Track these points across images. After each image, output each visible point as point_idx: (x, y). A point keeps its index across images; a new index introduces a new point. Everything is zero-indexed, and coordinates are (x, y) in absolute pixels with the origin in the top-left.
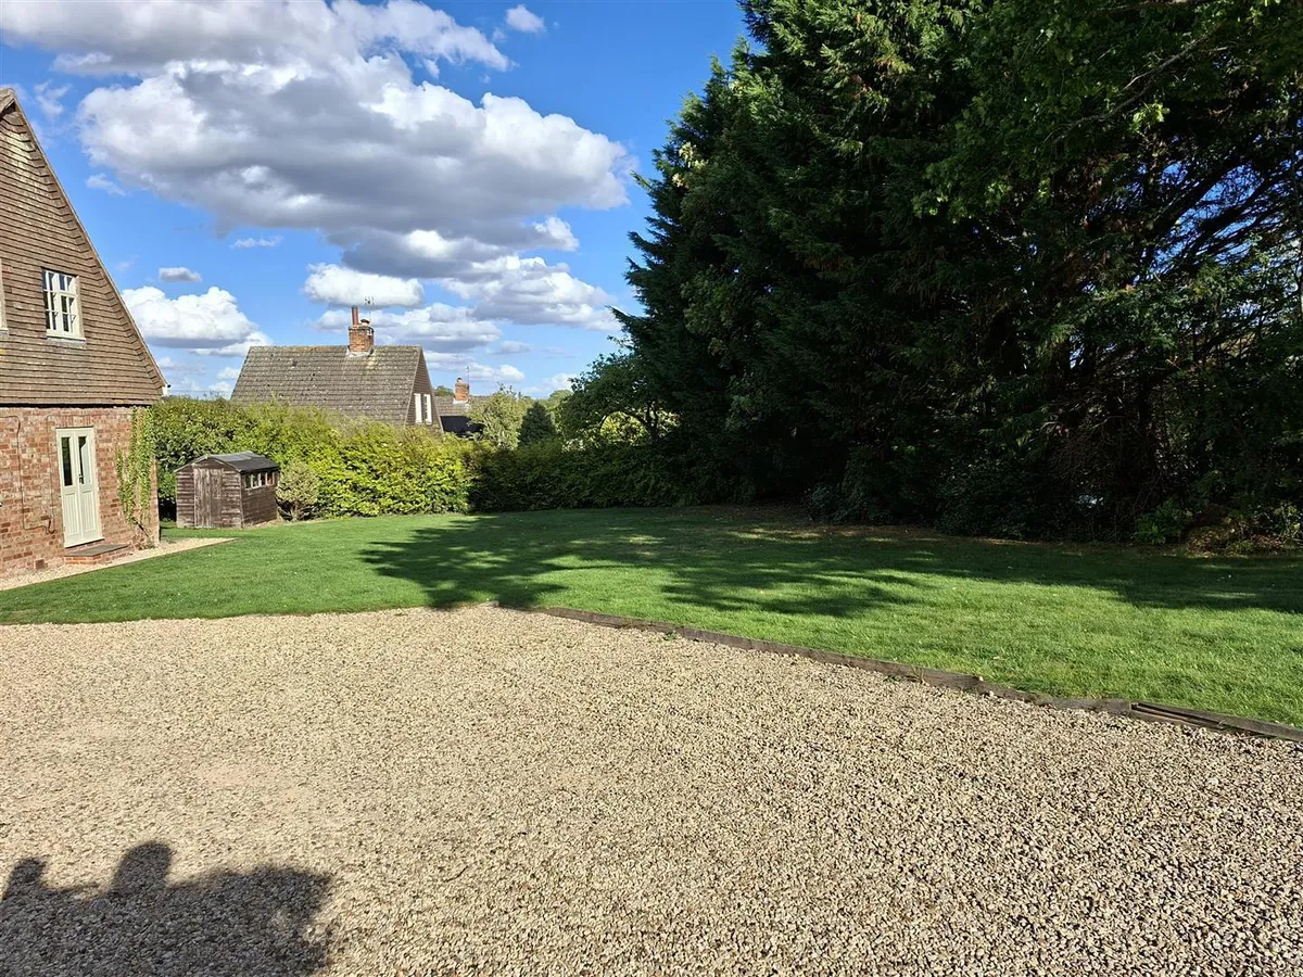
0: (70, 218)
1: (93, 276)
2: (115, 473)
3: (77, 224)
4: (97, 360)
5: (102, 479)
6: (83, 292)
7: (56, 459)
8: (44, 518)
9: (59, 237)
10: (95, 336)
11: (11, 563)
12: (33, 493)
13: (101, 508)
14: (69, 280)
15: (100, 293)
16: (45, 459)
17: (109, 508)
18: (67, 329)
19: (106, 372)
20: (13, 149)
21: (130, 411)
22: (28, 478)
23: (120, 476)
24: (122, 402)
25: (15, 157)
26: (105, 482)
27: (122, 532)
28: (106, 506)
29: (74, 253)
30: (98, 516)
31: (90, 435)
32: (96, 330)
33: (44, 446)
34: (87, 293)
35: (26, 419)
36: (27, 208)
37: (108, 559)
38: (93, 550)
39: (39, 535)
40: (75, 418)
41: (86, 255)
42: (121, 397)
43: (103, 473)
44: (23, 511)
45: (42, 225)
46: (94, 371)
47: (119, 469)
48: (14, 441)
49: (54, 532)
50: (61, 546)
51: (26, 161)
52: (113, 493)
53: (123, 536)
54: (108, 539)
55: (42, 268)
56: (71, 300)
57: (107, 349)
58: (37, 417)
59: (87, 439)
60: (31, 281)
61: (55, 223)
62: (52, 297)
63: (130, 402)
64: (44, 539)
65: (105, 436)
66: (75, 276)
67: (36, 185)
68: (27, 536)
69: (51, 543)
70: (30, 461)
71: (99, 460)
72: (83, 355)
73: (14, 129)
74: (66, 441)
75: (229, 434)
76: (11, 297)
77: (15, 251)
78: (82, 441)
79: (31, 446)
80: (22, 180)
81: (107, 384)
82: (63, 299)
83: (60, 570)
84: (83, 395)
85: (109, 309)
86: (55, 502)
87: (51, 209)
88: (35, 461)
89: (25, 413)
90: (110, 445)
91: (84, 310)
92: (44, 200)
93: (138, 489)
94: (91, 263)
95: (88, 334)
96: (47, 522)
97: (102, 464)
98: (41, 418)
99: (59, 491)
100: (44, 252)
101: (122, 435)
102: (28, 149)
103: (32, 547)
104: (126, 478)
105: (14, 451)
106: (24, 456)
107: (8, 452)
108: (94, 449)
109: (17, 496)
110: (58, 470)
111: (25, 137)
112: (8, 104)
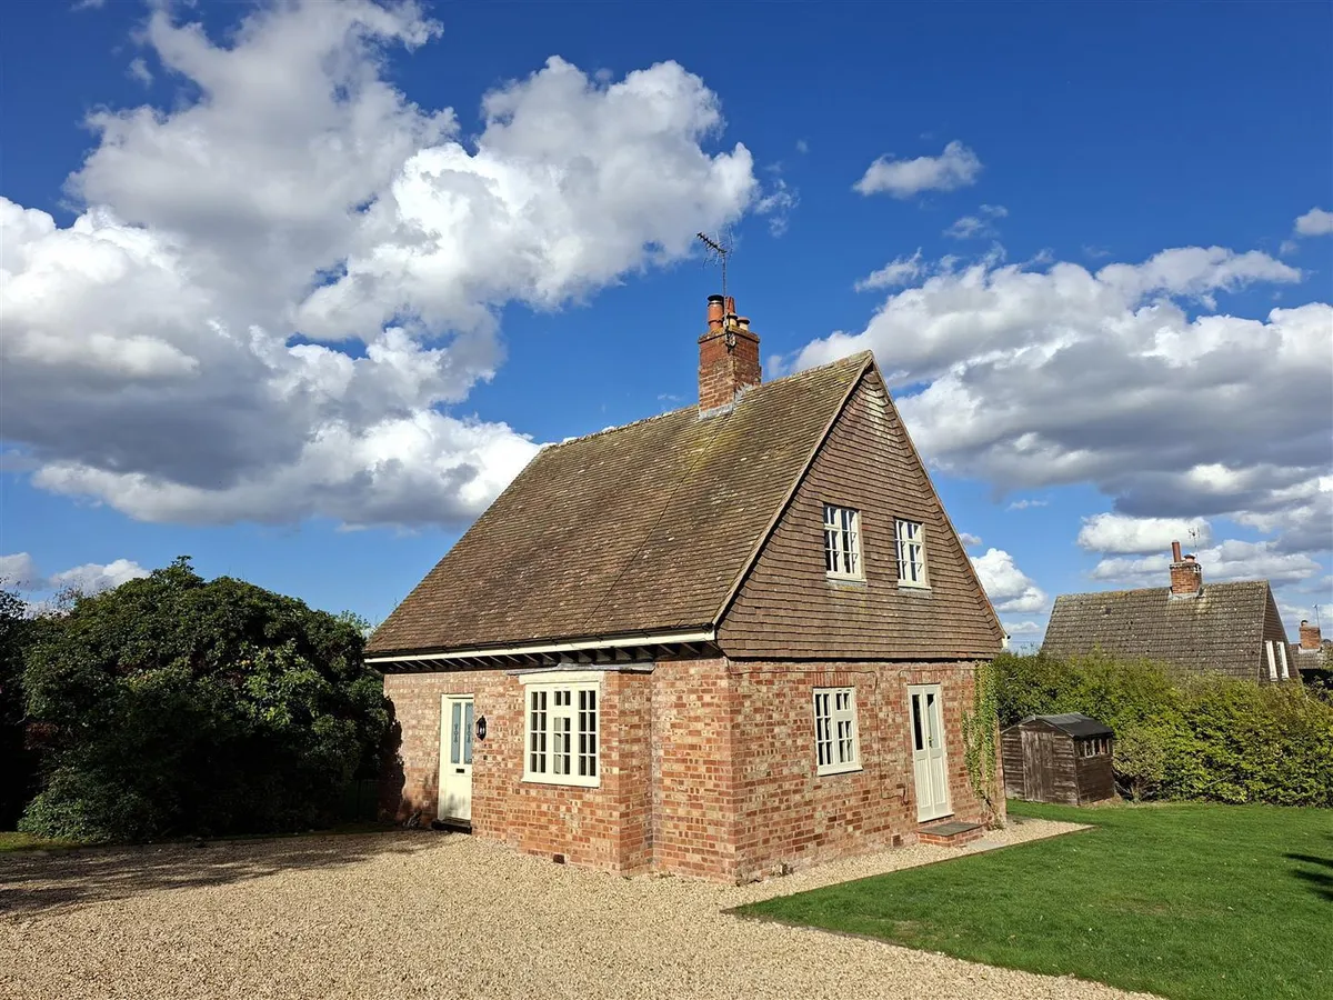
0: (916, 466)
1: (936, 522)
2: (962, 736)
3: (923, 471)
4: (943, 610)
5: (949, 743)
6: (928, 539)
7: (908, 719)
8: (899, 786)
9: (907, 485)
10: (939, 584)
11: (876, 835)
12: (889, 757)
13: (950, 777)
14: (916, 528)
15: (942, 540)
16: (899, 720)
17: (957, 778)
18: (914, 579)
19: (950, 623)
20: (871, 406)
21: (973, 665)
22: (884, 739)
23: (966, 740)
24: (965, 656)
25: (873, 413)
26: (952, 746)
27: (970, 807)
28: (955, 775)
29: (920, 501)
30: (947, 786)
31: (937, 692)
32: (940, 578)
33: (894, 703)
34: (931, 540)
35: (882, 674)
36: (882, 460)
37: (961, 842)
38: (948, 830)
39: (896, 805)
40: (924, 673)
41: (930, 502)
42: (963, 652)
43: (951, 737)
44: (882, 777)
45: (894, 475)
46: (939, 622)
47: (965, 731)
49: (908, 804)
50: (915, 820)
51: (881, 416)
52: (961, 760)
53: (972, 812)
54: (958, 815)
55: (895, 517)
56: (918, 548)
57: (950, 598)
58: (891, 672)
59: (935, 697)
60: (885, 531)
61: (905, 472)
62: (902, 546)
63: (973, 656)
64: (900, 811)
65: (951, 694)
66: (921, 523)
67: (889, 437)
68: (884, 806)
69: (906, 816)
70: (886, 721)
71: (947, 721)
72: (929, 603)
73: (871, 387)
74: (915, 699)
75: (1053, 694)
76: (869, 548)
77: (873, 502)
78: (930, 698)
79: (888, 703)
80: (878, 433)
81: (951, 636)
82: (911, 546)
83: (915, 848)
84: (931, 648)
85: (951, 555)
86: (908, 769)
87: (901, 459)
88: (890, 721)
89: (881, 669)
90: (956, 704)
91: (930, 557)
92: (896, 451)
93: (984, 756)
94: (935, 509)
95: (933, 582)
96: (901, 792)
97: (950, 726)
98: (895, 674)
99: (911, 754)
100: (894, 501)
101: (967, 693)
102: (883, 404)
103: (890, 819)
104: (972, 742)
105: (872, 710)
106: (881, 715)
107: (868, 710)
108: (941, 709)
109: (876, 759)
110: (909, 731)
111: (880, 394)
112: (866, 364)
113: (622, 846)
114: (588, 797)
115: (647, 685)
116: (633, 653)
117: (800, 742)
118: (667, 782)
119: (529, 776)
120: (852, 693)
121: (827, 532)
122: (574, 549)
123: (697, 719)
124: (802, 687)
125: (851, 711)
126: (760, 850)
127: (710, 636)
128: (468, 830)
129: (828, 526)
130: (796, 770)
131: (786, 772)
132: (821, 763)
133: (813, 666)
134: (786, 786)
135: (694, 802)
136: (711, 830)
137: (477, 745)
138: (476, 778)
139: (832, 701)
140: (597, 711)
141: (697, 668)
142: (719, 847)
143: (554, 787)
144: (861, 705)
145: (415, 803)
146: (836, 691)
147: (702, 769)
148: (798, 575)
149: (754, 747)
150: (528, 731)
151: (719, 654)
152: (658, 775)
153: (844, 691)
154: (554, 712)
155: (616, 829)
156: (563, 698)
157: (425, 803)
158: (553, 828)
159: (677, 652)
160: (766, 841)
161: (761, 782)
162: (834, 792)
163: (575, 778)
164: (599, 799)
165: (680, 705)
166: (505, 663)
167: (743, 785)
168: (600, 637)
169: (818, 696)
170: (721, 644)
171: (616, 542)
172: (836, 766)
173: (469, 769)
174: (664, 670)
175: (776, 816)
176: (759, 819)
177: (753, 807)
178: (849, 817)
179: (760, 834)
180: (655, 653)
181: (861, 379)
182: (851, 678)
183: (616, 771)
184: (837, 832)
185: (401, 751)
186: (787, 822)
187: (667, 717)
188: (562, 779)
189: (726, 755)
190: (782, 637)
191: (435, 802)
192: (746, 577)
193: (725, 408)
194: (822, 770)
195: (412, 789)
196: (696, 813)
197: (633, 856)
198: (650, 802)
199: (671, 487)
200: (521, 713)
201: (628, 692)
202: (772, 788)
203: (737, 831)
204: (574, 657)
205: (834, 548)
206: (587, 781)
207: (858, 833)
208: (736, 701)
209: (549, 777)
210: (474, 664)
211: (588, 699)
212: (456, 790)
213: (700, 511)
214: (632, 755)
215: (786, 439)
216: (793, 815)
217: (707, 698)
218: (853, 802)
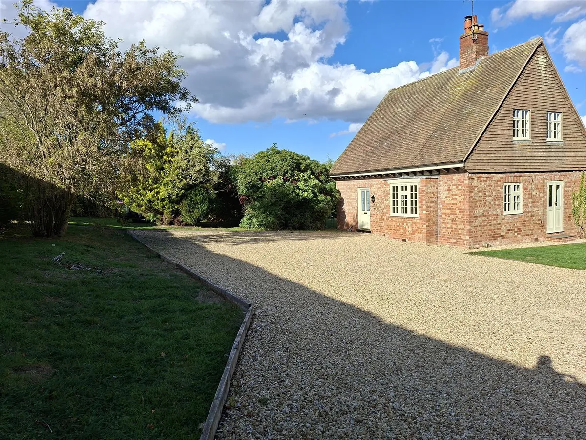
0: (561, 87)
1: (569, 112)
2: (572, 202)
3: (564, 89)
4: (568, 150)
5: (565, 204)
6: (564, 120)
7: (546, 195)
8: (539, 220)
9: (555, 97)
10: (567, 139)
11: (525, 237)
12: (535, 209)
13: (564, 217)
14: (558, 115)
15: (571, 120)
16: (542, 195)
17: (567, 218)
18: (555, 137)
19: (571, 155)
20: (540, 63)
21: (581, 173)
22: (534, 202)
23: (573, 203)
24: (577, 169)
25: (540, 66)
26: (566, 206)
27: (572, 229)
28: (566, 217)
29: (561, 103)
30: (562, 221)
31: (562, 184)
32: (568, 136)
33: (541, 189)
34: (565, 120)
35: (535, 177)
36: (543, 86)
37: (565, 241)
38: (559, 236)
39: (537, 227)
40: (555, 177)
41: (567, 103)
42: (579, 167)
43: (566, 202)
44: (531, 216)
45: (549, 93)
46: (565, 155)
47: (574, 199)
48: (530, 187)
49: (543, 226)
50: (545, 232)
51: (545, 66)
52: (570, 211)
53: (573, 231)
54: (566, 232)
55: (547, 111)
56: (558, 124)
57: (572, 144)
58: (540, 176)
59: (560, 186)
60: (542, 118)
61: (555, 91)
62: (550, 124)
63: (582, 169)
64: (539, 229)
65: (568, 185)
66: (561, 113)
67: (548, 76)
68: (532, 227)
69: (541, 231)
70: (535, 195)
71: (565, 196)
72: (561, 148)
73: (541, 54)
74: (551, 187)
76: (534, 126)
77: (537, 106)
78: (558, 187)
79: (537, 189)
80: (543, 75)
81: (571, 161)
82: (555, 124)
83: (544, 243)
84: (560, 166)
85: (575, 126)
86: (544, 214)
87: (553, 85)
88: (537, 195)
89: (535, 175)
90: (570, 189)
91: (564, 128)
92: (551, 82)
93: (581, 209)
94: (569, 106)
95: (564, 139)
96: (540, 222)
97: (566, 198)
98: (541, 177)
99: (546, 208)
100: (549, 104)
101: (576, 184)
102: (546, 61)
103: (534, 232)
104: (576, 204)
105: (530, 191)
106: (533, 193)
107: (527, 191)
108: (563, 191)
109: (530, 210)
110: (546, 199)
111: (545, 56)
112: (539, 43)
113: (427, 236)
114: (414, 220)
115: (436, 183)
116: (430, 172)
117: (497, 203)
118: (444, 216)
119: (392, 214)
120: (521, 185)
121: (514, 121)
122: (406, 133)
123: (456, 195)
124: (499, 183)
125: (520, 192)
126: (479, 239)
127: (462, 165)
128: (370, 232)
129: (515, 119)
130: (494, 213)
131: (490, 213)
132: (505, 210)
133: (504, 175)
134: (490, 218)
135: (454, 222)
136: (460, 232)
137: (372, 204)
138: (371, 216)
139: (512, 188)
140: (417, 192)
141: (456, 177)
142: (463, 237)
143: (402, 217)
144: (525, 189)
145: (350, 224)
146: (514, 184)
147: (457, 212)
148: (501, 140)
149: (478, 204)
150: (391, 199)
151: (466, 171)
152: (440, 214)
153: (518, 184)
154: (401, 193)
155: (425, 231)
156: (404, 188)
157: (354, 224)
158: (402, 231)
159: (448, 171)
160: (481, 236)
161: (480, 216)
162: (510, 221)
163: (409, 214)
164: (418, 221)
165: (449, 190)
166: (381, 176)
167: (473, 217)
168: (418, 167)
169: (506, 186)
170: (466, 168)
171: (423, 129)
172: (512, 211)
173: (369, 213)
174: (441, 177)
175: (485, 228)
176: (479, 228)
177: (476, 224)
178: (516, 230)
179: (479, 233)
180: (439, 171)
181: (536, 51)
182: (521, 179)
183: (425, 212)
184: (510, 235)
185: (344, 207)
186: (490, 230)
187: (443, 194)
188: (405, 215)
189: (467, 207)
190: (491, 164)
191: (357, 223)
192: (478, 142)
193: (471, 68)
194: (505, 213)
195: (349, 219)
196: (454, 226)
197: (431, 239)
198: (437, 223)
199: (446, 105)
200: (389, 193)
201: (429, 186)
202: (484, 218)
203: (470, 232)
204: (407, 174)
205: (517, 127)
206: (414, 215)
207: (519, 236)
208: (471, 188)
209: (400, 214)
210: (369, 177)
211: (414, 188)
212: (364, 220)
213: (459, 116)
214: (431, 207)
215: (498, 82)
216: (493, 228)
217: (460, 187)
218: (518, 225)
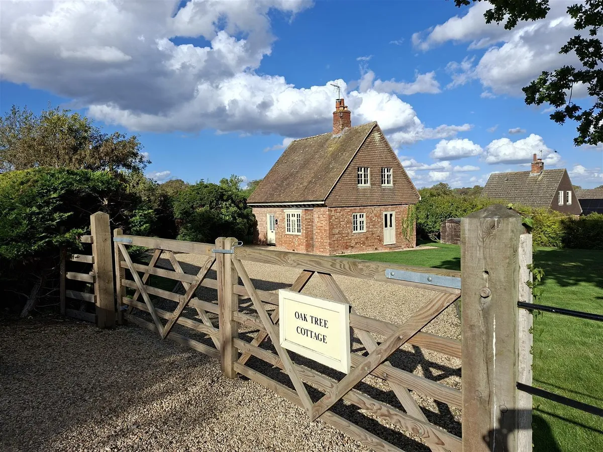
0: (391, 152)
1: (397, 167)
3: (393, 153)
4: (397, 191)
6: (394, 172)
7: (383, 220)
9: (387, 158)
10: (397, 184)
11: (369, 247)
12: (375, 229)
13: (396, 234)
14: (390, 169)
15: (399, 172)
16: (379, 220)
17: (398, 235)
18: (388, 184)
19: (399, 195)
20: (376, 137)
21: (407, 206)
22: (374, 225)
23: (403, 225)
24: (405, 203)
25: (376, 139)
26: (398, 227)
27: (402, 242)
29: (391, 162)
30: (395, 236)
31: (394, 213)
33: (379, 216)
35: (374, 209)
36: (379, 152)
37: (394, 249)
38: (391, 246)
39: (377, 240)
40: (389, 208)
41: (395, 161)
43: (397, 225)
44: (372, 234)
45: (383, 156)
46: (395, 195)
47: (402, 223)
49: (381, 240)
50: (383, 244)
51: (379, 139)
52: (400, 230)
54: (397, 244)
55: (382, 167)
56: (390, 175)
58: (378, 208)
60: (378, 172)
61: (387, 154)
62: (384, 175)
63: (407, 203)
64: (378, 242)
65: (398, 213)
66: (392, 168)
67: (382, 145)
68: (373, 241)
69: (380, 243)
71: (396, 220)
72: (392, 190)
73: (376, 132)
74: (386, 215)
76: (372, 177)
77: (374, 164)
78: (391, 215)
79: (376, 216)
80: (378, 145)
81: (399, 198)
82: (388, 175)
83: (381, 250)
84: (392, 202)
85: (402, 176)
86: (382, 232)
87: (385, 150)
88: (376, 221)
90: (400, 216)
91: (394, 177)
93: (409, 229)
94: (397, 163)
95: (395, 184)
96: (379, 237)
97: (398, 222)
98: (379, 209)
99: (383, 229)
100: (382, 163)
101: (404, 213)
102: (380, 135)
103: (374, 244)
104: (405, 226)
105: (371, 218)
106: (373, 219)
107: (369, 218)
108: (395, 217)
109: (371, 230)
110: (383, 223)
111: (379, 133)
112: (374, 125)
113: (306, 247)
114: (299, 237)
115: (312, 213)
116: (309, 206)
117: (348, 226)
118: (316, 234)
119: (287, 233)
120: (365, 214)
122: (298, 177)
123: (322, 220)
124: (349, 213)
125: (364, 218)
127: (323, 202)
128: (275, 246)
129: (360, 173)
130: (346, 232)
131: (343, 232)
132: (354, 230)
133: (353, 208)
134: (344, 235)
135: (322, 238)
136: (325, 244)
137: (276, 226)
138: (276, 234)
139: (358, 216)
140: (300, 218)
141: (322, 209)
142: (326, 247)
143: (292, 235)
144: (367, 217)
145: (262, 240)
146: (359, 214)
147: (323, 231)
148: (349, 186)
149: (335, 227)
150: (286, 223)
151: (326, 206)
152: (314, 233)
153: (362, 214)
154: (291, 218)
155: (305, 244)
156: (293, 215)
157: (265, 240)
158: (292, 244)
159: (318, 206)
160: (337, 247)
161: (337, 234)
162: (357, 237)
163: (296, 233)
164: (301, 238)
165: (319, 217)
166: (281, 206)
167: (332, 235)
168: (301, 202)
169: (354, 215)
170: (326, 204)
171: (307, 176)
172: (359, 231)
173: (274, 231)
174: (316, 209)
175: (340, 242)
176: (336, 242)
177: (334, 239)
178: (362, 242)
179: (336, 245)
180: (313, 206)
181: (372, 130)
182: (364, 210)
183: (304, 231)
184: (358, 246)
185: (258, 227)
186: (344, 243)
187: (316, 220)
188: (294, 233)
189: (328, 228)
190: (343, 202)
191: (267, 239)
192: (333, 188)
193: (339, 135)
194: (354, 232)
195: (261, 236)
196: (322, 241)
197: (309, 249)
198: (313, 238)
199: (322, 160)
200: (285, 219)
201: (307, 214)
202: (339, 236)
203: (330, 244)
205: (361, 178)
206: (299, 234)
207: (364, 246)
208: (330, 217)
209: (291, 233)
210: (274, 207)
211: (298, 216)
212: (272, 237)
213: (327, 169)
214: (308, 228)
215: (350, 149)
216: (345, 241)
217: (324, 216)
218: (363, 239)
